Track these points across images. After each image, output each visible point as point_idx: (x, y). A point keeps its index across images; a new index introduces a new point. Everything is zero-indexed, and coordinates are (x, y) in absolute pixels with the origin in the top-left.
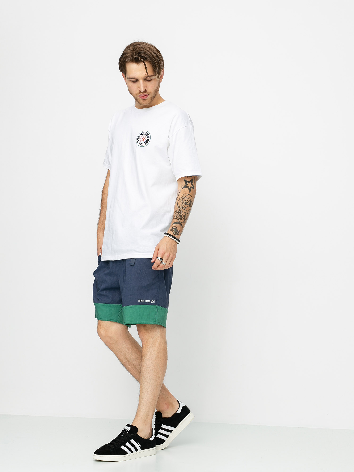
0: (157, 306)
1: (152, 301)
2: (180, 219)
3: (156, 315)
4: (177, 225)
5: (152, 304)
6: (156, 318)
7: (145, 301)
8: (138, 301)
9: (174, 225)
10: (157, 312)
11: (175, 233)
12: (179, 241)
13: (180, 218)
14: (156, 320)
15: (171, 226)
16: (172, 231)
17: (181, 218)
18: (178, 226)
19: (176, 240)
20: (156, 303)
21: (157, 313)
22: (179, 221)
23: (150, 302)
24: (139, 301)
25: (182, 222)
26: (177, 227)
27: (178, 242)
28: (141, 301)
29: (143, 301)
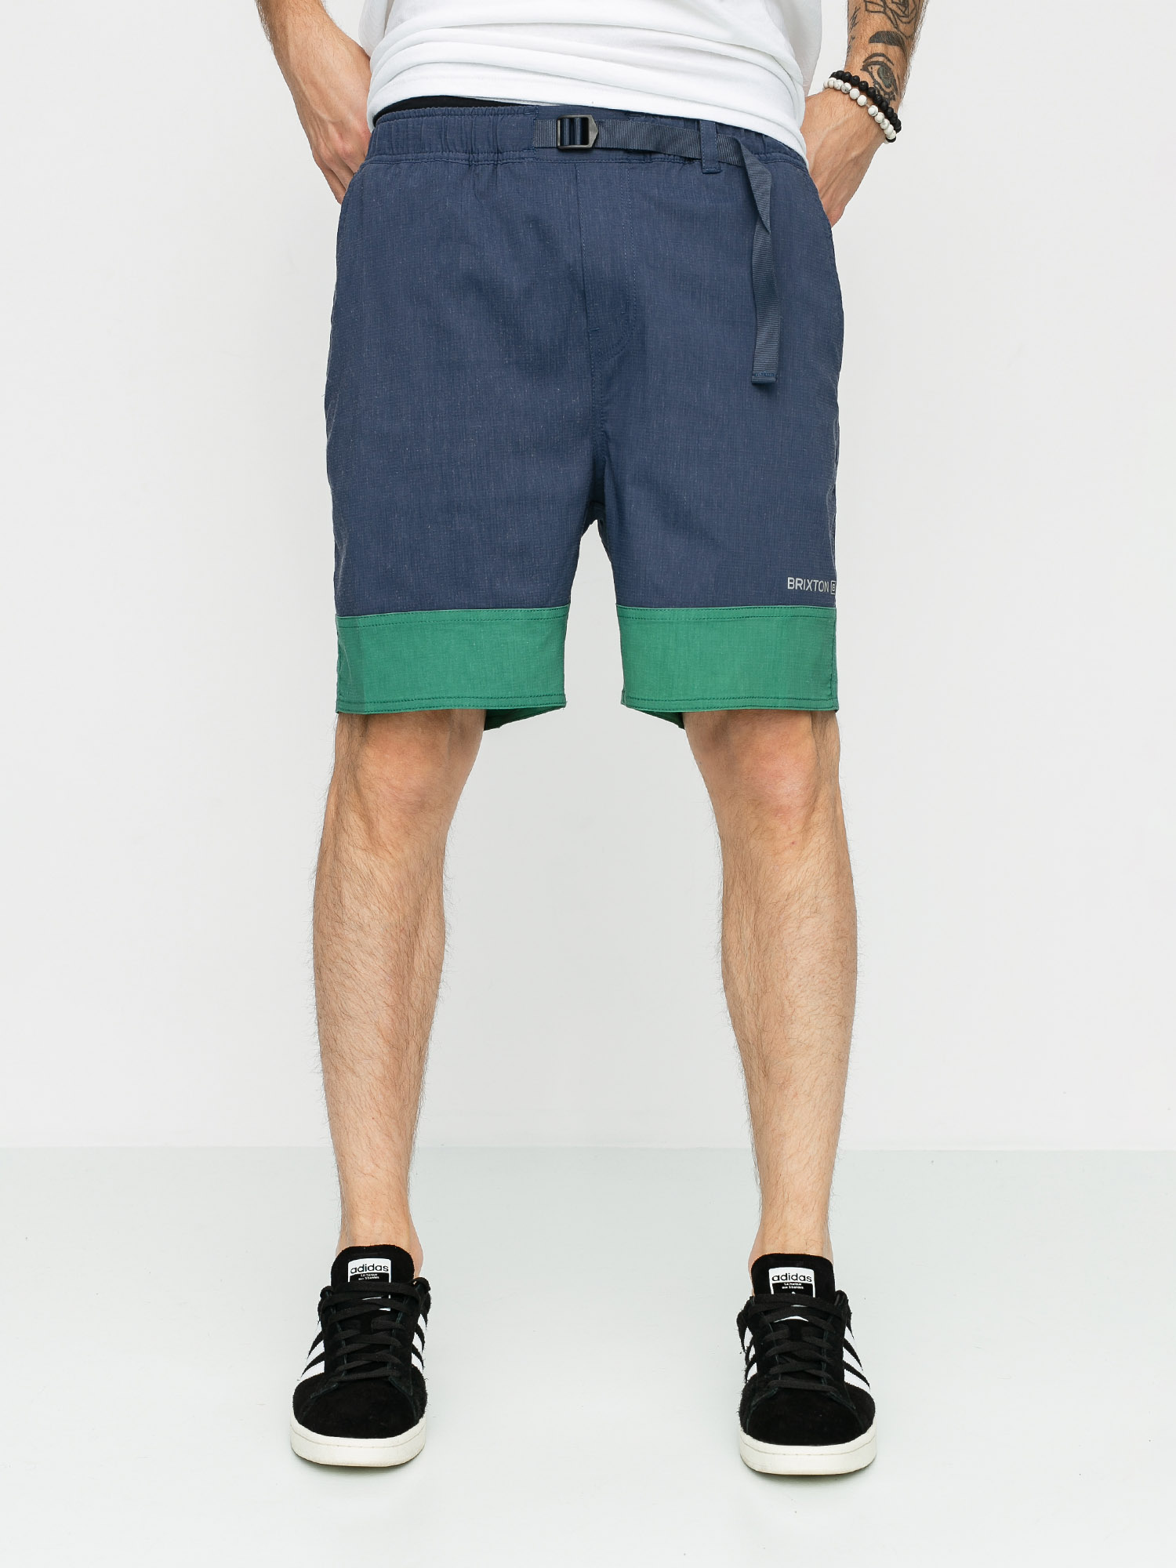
2: (903, 20)
4: (890, 47)
7: (813, 585)
8: (789, 583)
9: (879, 47)
11: (884, 87)
12: (897, 128)
13: (902, 14)
15: (866, 49)
16: (871, 74)
18: (893, 51)
19: (887, 121)
22: (898, 28)
23: (828, 590)
24: (794, 583)
25: (907, 35)
26: (889, 60)
27: (889, 129)
28: (800, 585)
29: (807, 584)
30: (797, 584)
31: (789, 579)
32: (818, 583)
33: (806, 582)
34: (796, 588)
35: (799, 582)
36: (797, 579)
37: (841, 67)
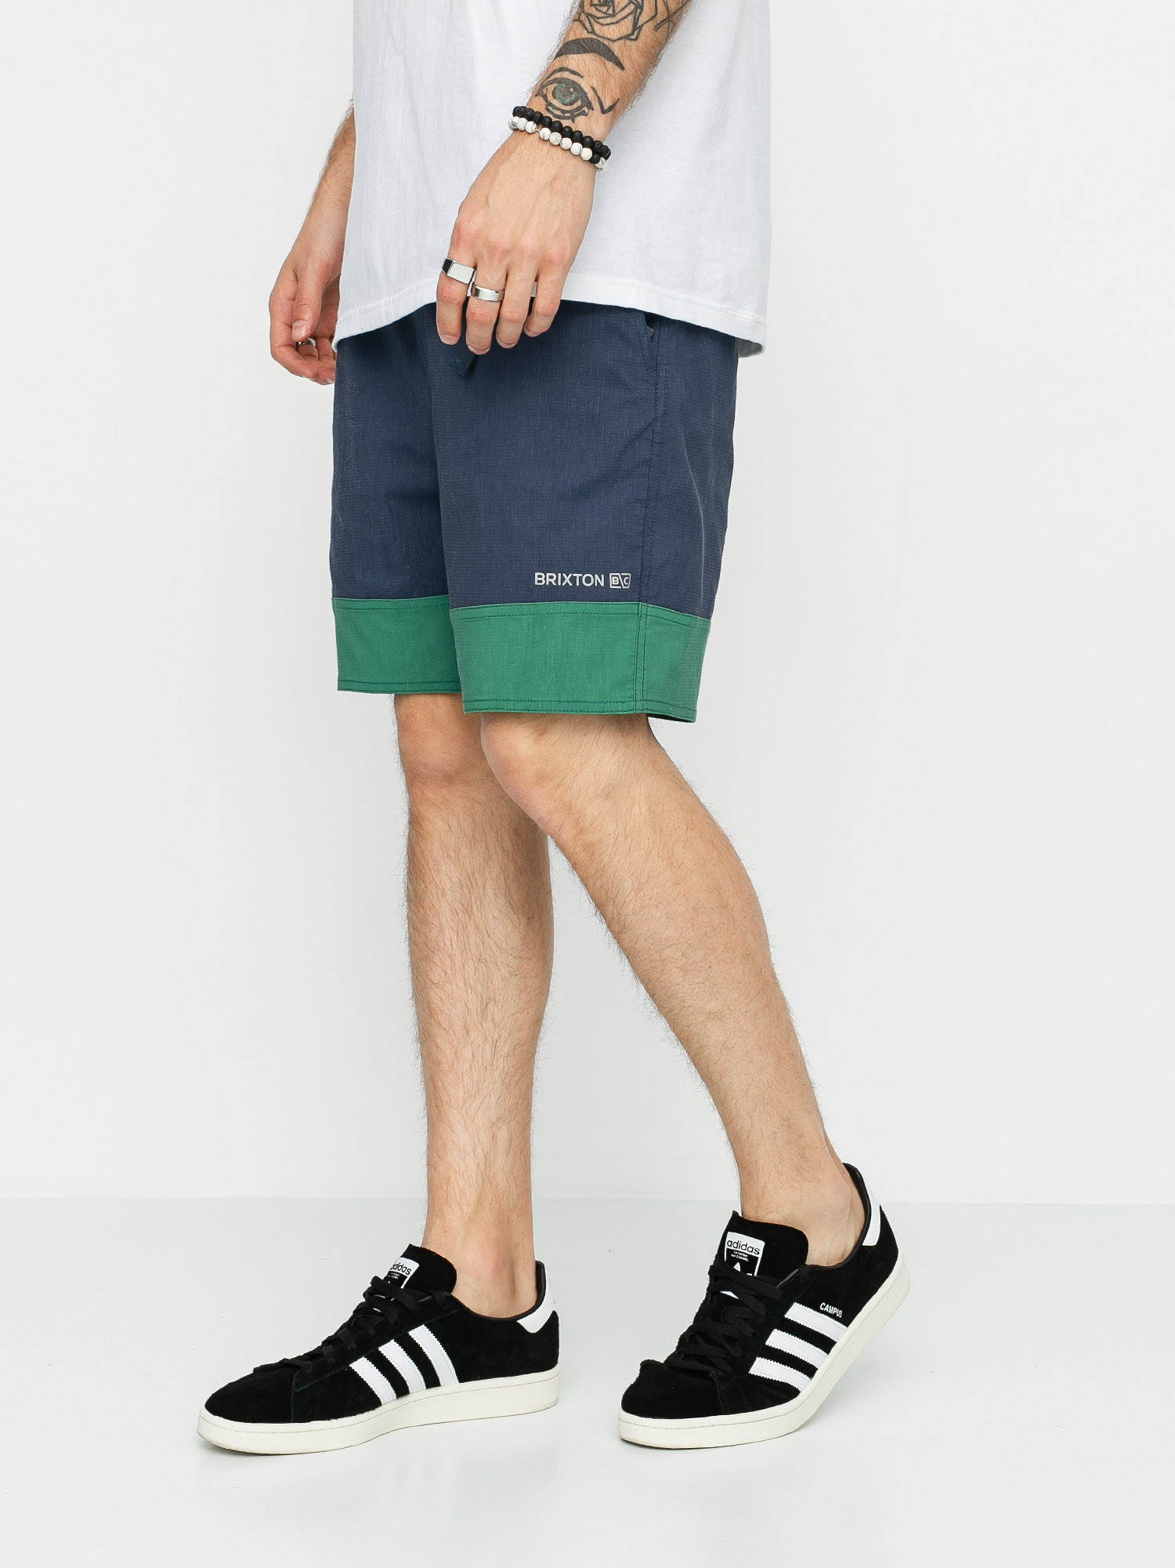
0: (643, 607)
1: (615, 580)
2: (601, 21)
3: (640, 661)
4: (577, 56)
5: (619, 596)
6: (640, 675)
7: (573, 579)
8: (537, 579)
9: (563, 60)
10: (641, 642)
11: (562, 106)
13: (599, 15)
14: (639, 687)
17: (610, 12)
18: (585, 62)
20: (638, 593)
21: (641, 650)
22: (593, 32)
23: (602, 584)
24: (541, 579)
26: (573, 72)
28: (553, 581)
29: (563, 579)
30: (548, 580)
31: (537, 574)
32: (581, 578)
33: (562, 576)
34: (547, 584)
35: (551, 577)
36: (548, 574)
37: (523, 102)
